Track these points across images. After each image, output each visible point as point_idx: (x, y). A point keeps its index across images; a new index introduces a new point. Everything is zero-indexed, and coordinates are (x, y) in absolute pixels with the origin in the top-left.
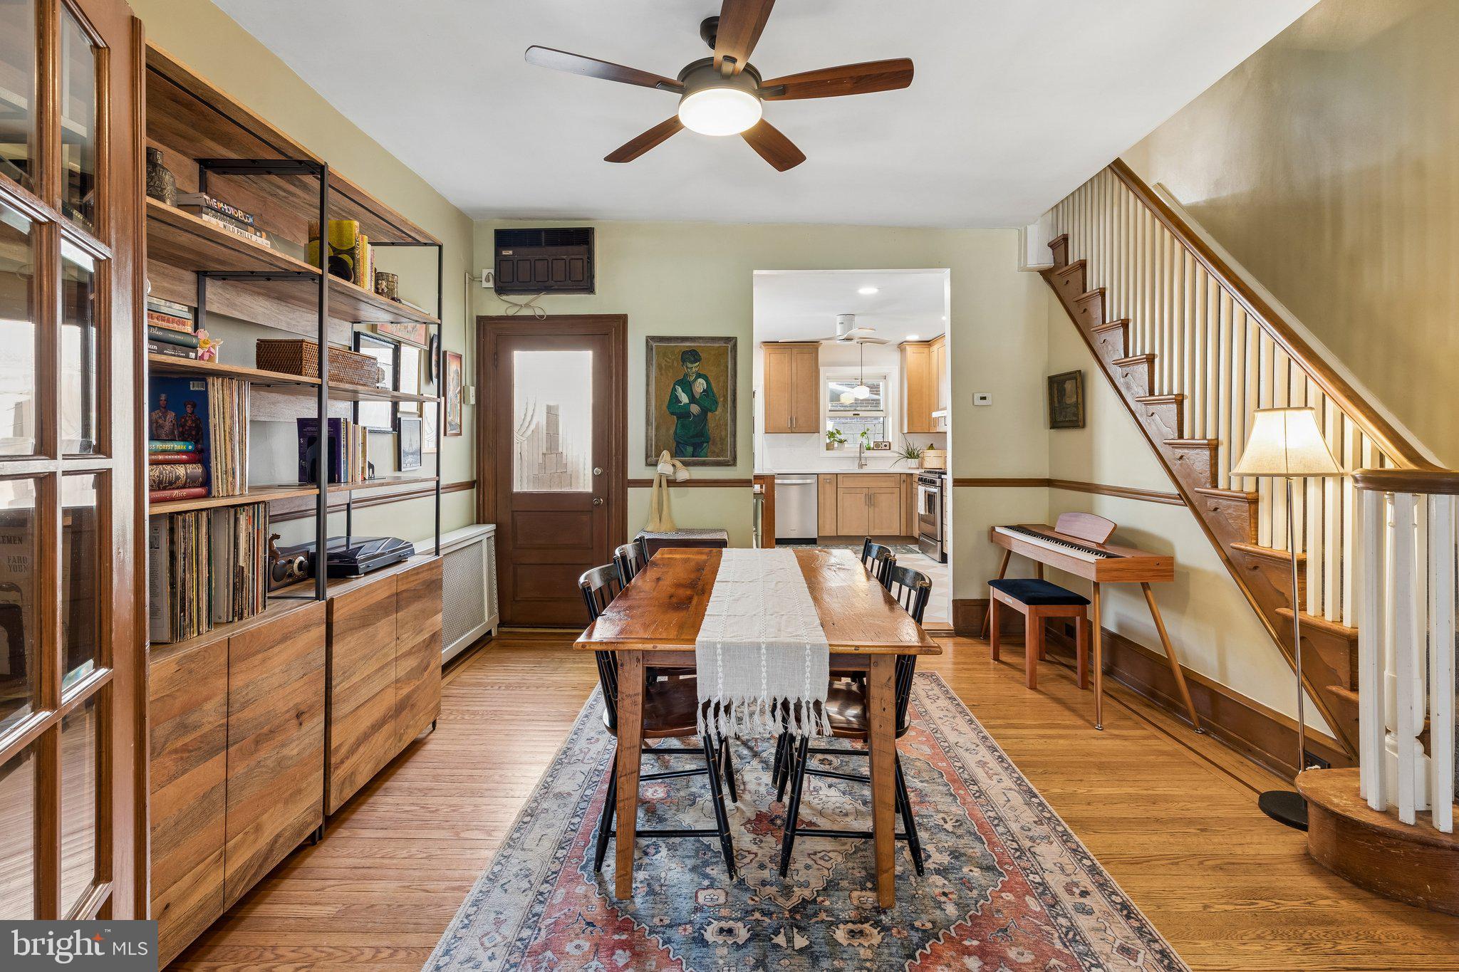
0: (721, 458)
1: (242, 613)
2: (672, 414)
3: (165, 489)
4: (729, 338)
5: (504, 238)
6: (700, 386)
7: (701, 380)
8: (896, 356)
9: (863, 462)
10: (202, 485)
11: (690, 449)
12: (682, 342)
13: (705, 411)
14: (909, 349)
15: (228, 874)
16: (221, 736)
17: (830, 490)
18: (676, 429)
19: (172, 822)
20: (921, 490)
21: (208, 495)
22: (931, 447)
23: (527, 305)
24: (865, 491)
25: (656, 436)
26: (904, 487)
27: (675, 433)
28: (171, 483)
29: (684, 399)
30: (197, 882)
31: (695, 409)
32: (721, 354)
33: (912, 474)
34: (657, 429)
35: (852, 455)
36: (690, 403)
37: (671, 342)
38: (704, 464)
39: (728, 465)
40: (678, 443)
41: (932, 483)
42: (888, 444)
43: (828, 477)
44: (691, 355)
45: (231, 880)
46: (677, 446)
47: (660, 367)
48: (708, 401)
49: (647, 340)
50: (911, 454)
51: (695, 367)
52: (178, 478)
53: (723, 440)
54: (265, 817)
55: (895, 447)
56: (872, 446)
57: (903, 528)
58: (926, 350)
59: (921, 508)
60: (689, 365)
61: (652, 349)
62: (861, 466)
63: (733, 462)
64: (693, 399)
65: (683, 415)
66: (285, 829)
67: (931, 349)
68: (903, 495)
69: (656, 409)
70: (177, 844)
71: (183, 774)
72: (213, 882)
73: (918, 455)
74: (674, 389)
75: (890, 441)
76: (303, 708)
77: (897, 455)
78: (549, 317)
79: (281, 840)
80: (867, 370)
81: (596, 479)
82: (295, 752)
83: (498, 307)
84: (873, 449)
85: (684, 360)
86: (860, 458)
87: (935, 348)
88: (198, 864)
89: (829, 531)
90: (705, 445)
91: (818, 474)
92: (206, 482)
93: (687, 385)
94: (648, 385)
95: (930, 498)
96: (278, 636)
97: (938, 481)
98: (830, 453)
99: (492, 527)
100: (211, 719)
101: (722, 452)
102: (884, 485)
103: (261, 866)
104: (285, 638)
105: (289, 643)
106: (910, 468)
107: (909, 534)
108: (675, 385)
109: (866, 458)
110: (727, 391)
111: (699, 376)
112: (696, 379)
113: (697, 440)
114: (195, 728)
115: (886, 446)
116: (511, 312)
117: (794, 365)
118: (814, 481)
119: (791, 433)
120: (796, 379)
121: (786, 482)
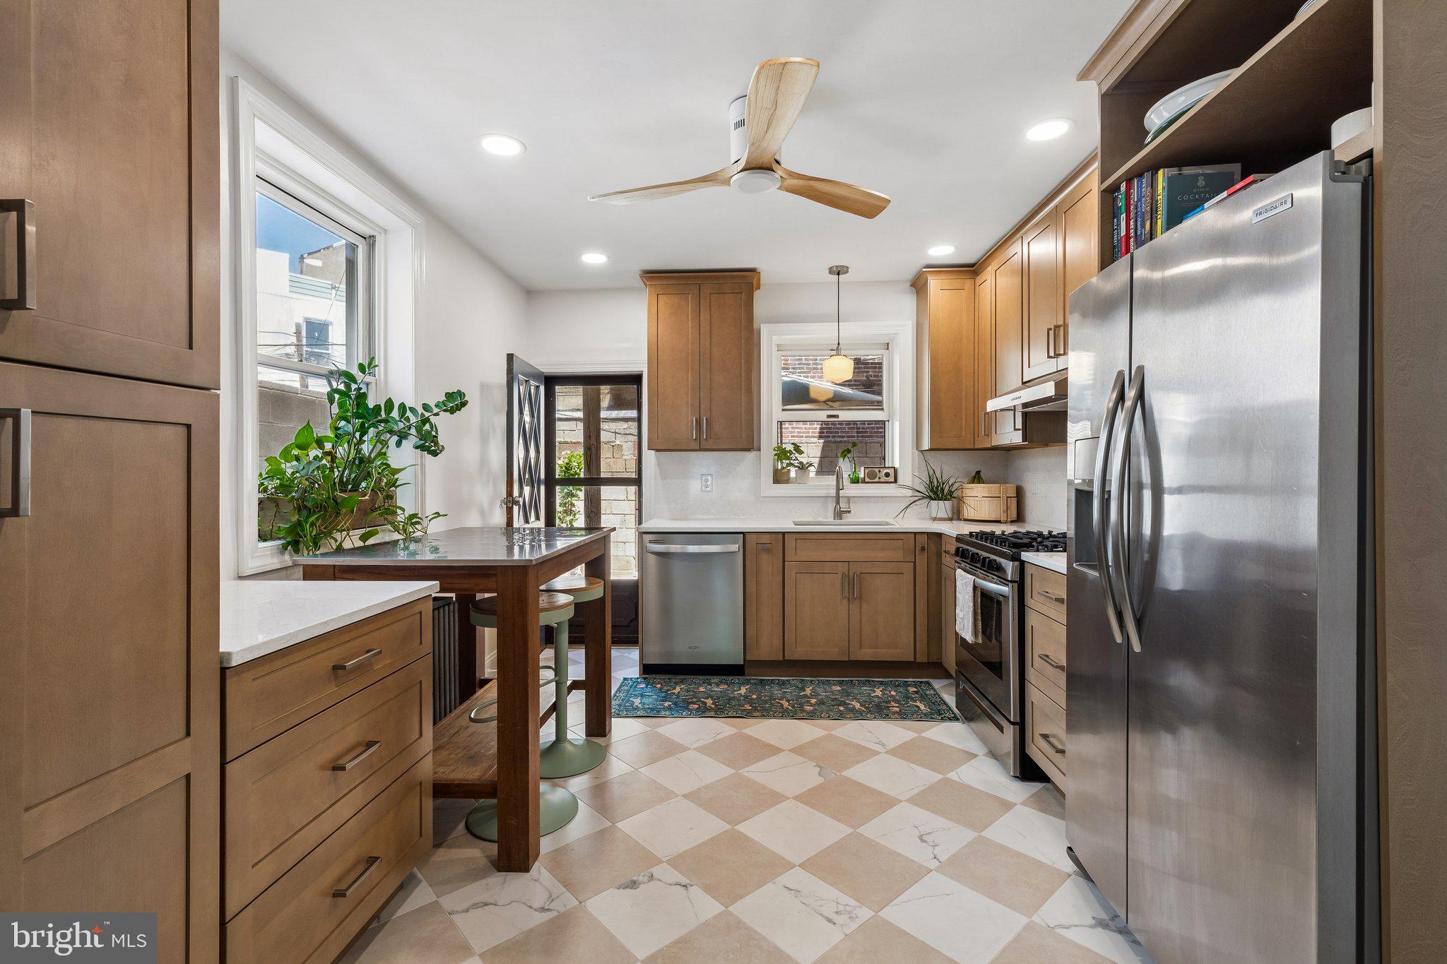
8: (908, 303)
9: (843, 506)
14: (934, 283)
17: (768, 565)
20: (964, 583)
22: (977, 478)
24: (842, 568)
26: (922, 560)
33: (939, 535)
35: (822, 493)
41: (993, 569)
42: (891, 472)
43: (766, 539)
50: (936, 492)
55: (906, 477)
56: (862, 475)
57: (922, 646)
58: (968, 283)
59: (964, 623)
62: (839, 514)
67: (979, 280)
68: (922, 578)
73: (951, 493)
75: (897, 465)
77: (910, 493)
80: (850, 331)
84: (864, 482)
86: (838, 498)
87: (988, 275)
89: (767, 649)
91: (745, 534)
95: (987, 606)
97: (1009, 567)
98: (782, 489)
102: (881, 555)
106: (935, 519)
107: (933, 659)
109: (849, 499)
115: (887, 475)
117: (705, 316)
118: (734, 547)
119: (701, 450)
120: (708, 344)
121: (674, 548)
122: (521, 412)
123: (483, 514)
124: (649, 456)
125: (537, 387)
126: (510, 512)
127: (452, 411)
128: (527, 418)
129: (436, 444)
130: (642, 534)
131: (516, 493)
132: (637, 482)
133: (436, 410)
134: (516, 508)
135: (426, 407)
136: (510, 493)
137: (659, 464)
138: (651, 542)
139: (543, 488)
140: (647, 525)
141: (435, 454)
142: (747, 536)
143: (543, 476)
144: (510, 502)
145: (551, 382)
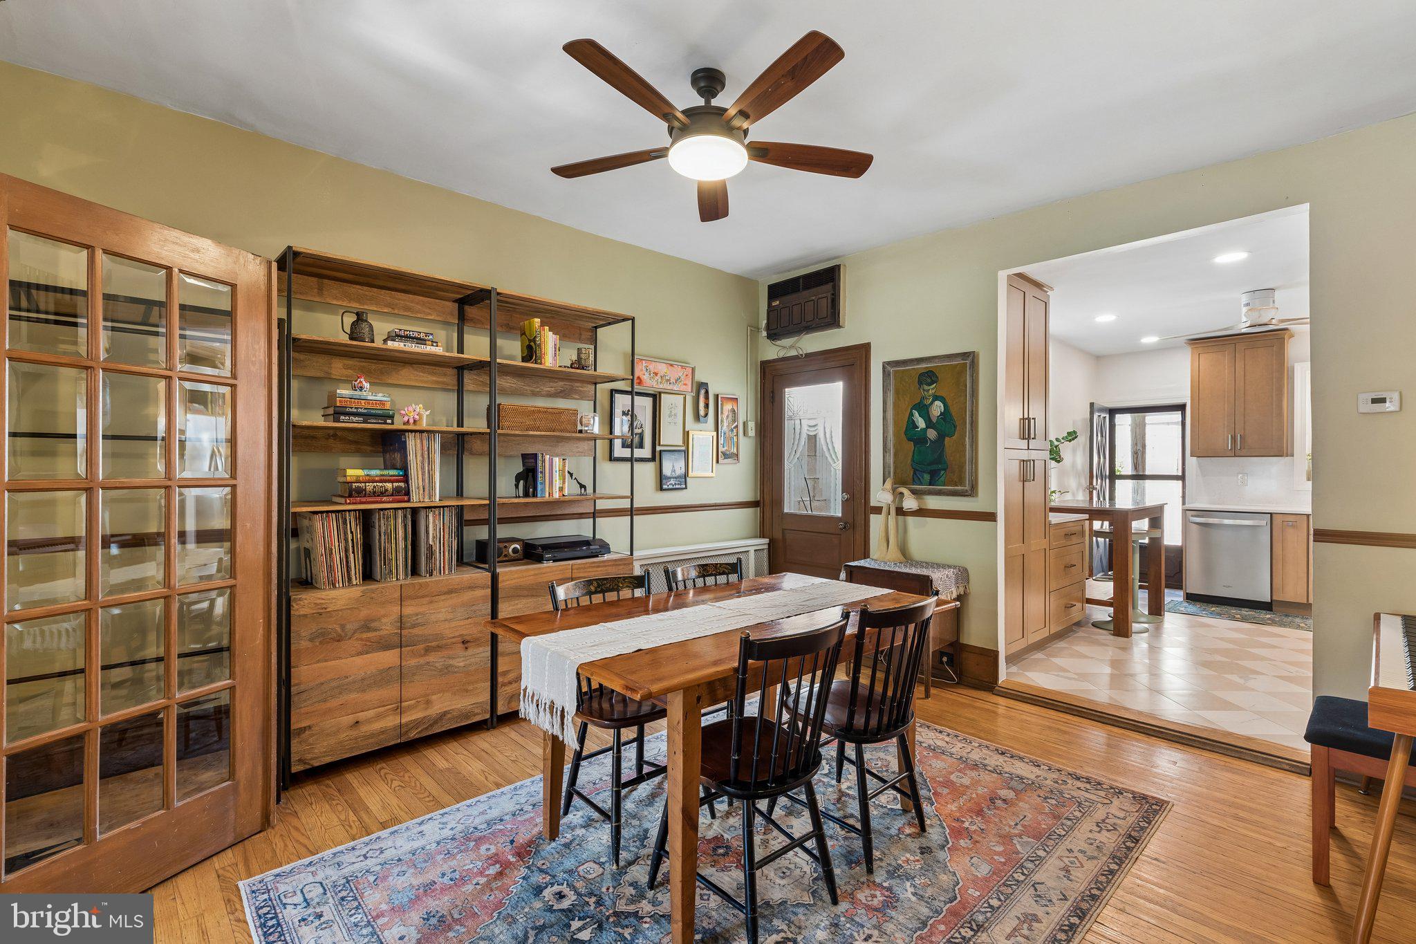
0: (959, 488)
1: (432, 572)
2: (909, 440)
3: (378, 496)
4: (964, 354)
5: (776, 291)
6: (937, 408)
7: (938, 403)
10: (405, 495)
11: (927, 477)
12: (918, 364)
13: (941, 437)
15: (403, 721)
16: (397, 639)
17: (1293, 536)
18: (913, 456)
19: (360, 677)
21: (409, 501)
23: (792, 347)
25: (894, 463)
27: (913, 460)
28: (382, 493)
29: (921, 423)
30: (379, 717)
31: (932, 434)
32: (959, 372)
34: (896, 455)
36: (928, 427)
37: (907, 366)
38: (939, 493)
39: (965, 496)
40: (915, 471)
43: (1291, 518)
44: (929, 377)
45: (407, 724)
46: (915, 473)
47: (897, 392)
48: (947, 424)
49: (884, 368)
51: (932, 389)
52: (386, 490)
53: (961, 467)
54: (434, 697)
60: (926, 387)
61: (889, 375)
63: (972, 492)
64: (930, 424)
65: (918, 440)
66: (453, 710)
69: (894, 435)
70: (364, 691)
71: (367, 653)
72: (391, 721)
74: (911, 415)
76: (468, 638)
78: (808, 355)
79: (449, 716)
81: (845, 503)
82: (462, 664)
83: (772, 351)
85: (920, 383)
88: (379, 707)
89: (1292, 594)
90: (942, 472)
91: (1271, 513)
92: (408, 493)
93: (924, 409)
94: (885, 411)
96: (446, 590)
99: (766, 541)
100: (387, 628)
101: (961, 481)
103: (431, 725)
104: (450, 592)
105: (453, 595)
108: (912, 409)
110: (966, 412)
111: (936, 398)
112: (932, 403)
113: (934, 467)
114: (376, 630)
116: (781, 355)
117: (1239, 365)
118: (1264, 523)
119: (1235, 456)
120: (1242, 384)
121: (1211, 520)
122: (1097, 435)
123: (1073, 494)
124: (1192, 462)
125: (1105, 417)
126: (1091, 494)
127: (1070, 441)
128: (1099, 438)
129: (1060, 457)
130: (1185, 511)
131: (1094, 483)
132: (1182, 478)
133: (1062, 441)
134: (1094, 491)
135: (1057, 440)
136: (1091, 483)
137: (1200, 466)
138: (1192, 516)
139: (1107, 480)
140: (1188, 506)
141: (1059, 462)
142: (1274, 515)
143: (1107, 474)
144: (1091, 488)
145: (1113, 412)
